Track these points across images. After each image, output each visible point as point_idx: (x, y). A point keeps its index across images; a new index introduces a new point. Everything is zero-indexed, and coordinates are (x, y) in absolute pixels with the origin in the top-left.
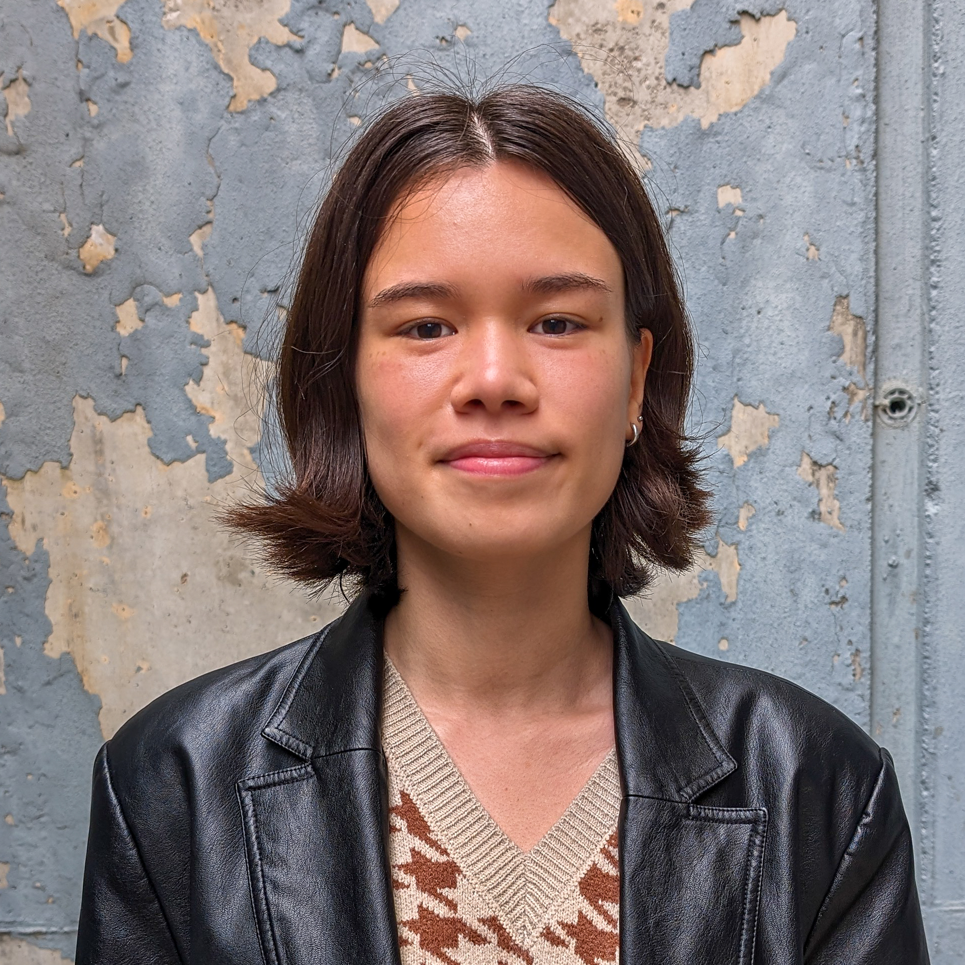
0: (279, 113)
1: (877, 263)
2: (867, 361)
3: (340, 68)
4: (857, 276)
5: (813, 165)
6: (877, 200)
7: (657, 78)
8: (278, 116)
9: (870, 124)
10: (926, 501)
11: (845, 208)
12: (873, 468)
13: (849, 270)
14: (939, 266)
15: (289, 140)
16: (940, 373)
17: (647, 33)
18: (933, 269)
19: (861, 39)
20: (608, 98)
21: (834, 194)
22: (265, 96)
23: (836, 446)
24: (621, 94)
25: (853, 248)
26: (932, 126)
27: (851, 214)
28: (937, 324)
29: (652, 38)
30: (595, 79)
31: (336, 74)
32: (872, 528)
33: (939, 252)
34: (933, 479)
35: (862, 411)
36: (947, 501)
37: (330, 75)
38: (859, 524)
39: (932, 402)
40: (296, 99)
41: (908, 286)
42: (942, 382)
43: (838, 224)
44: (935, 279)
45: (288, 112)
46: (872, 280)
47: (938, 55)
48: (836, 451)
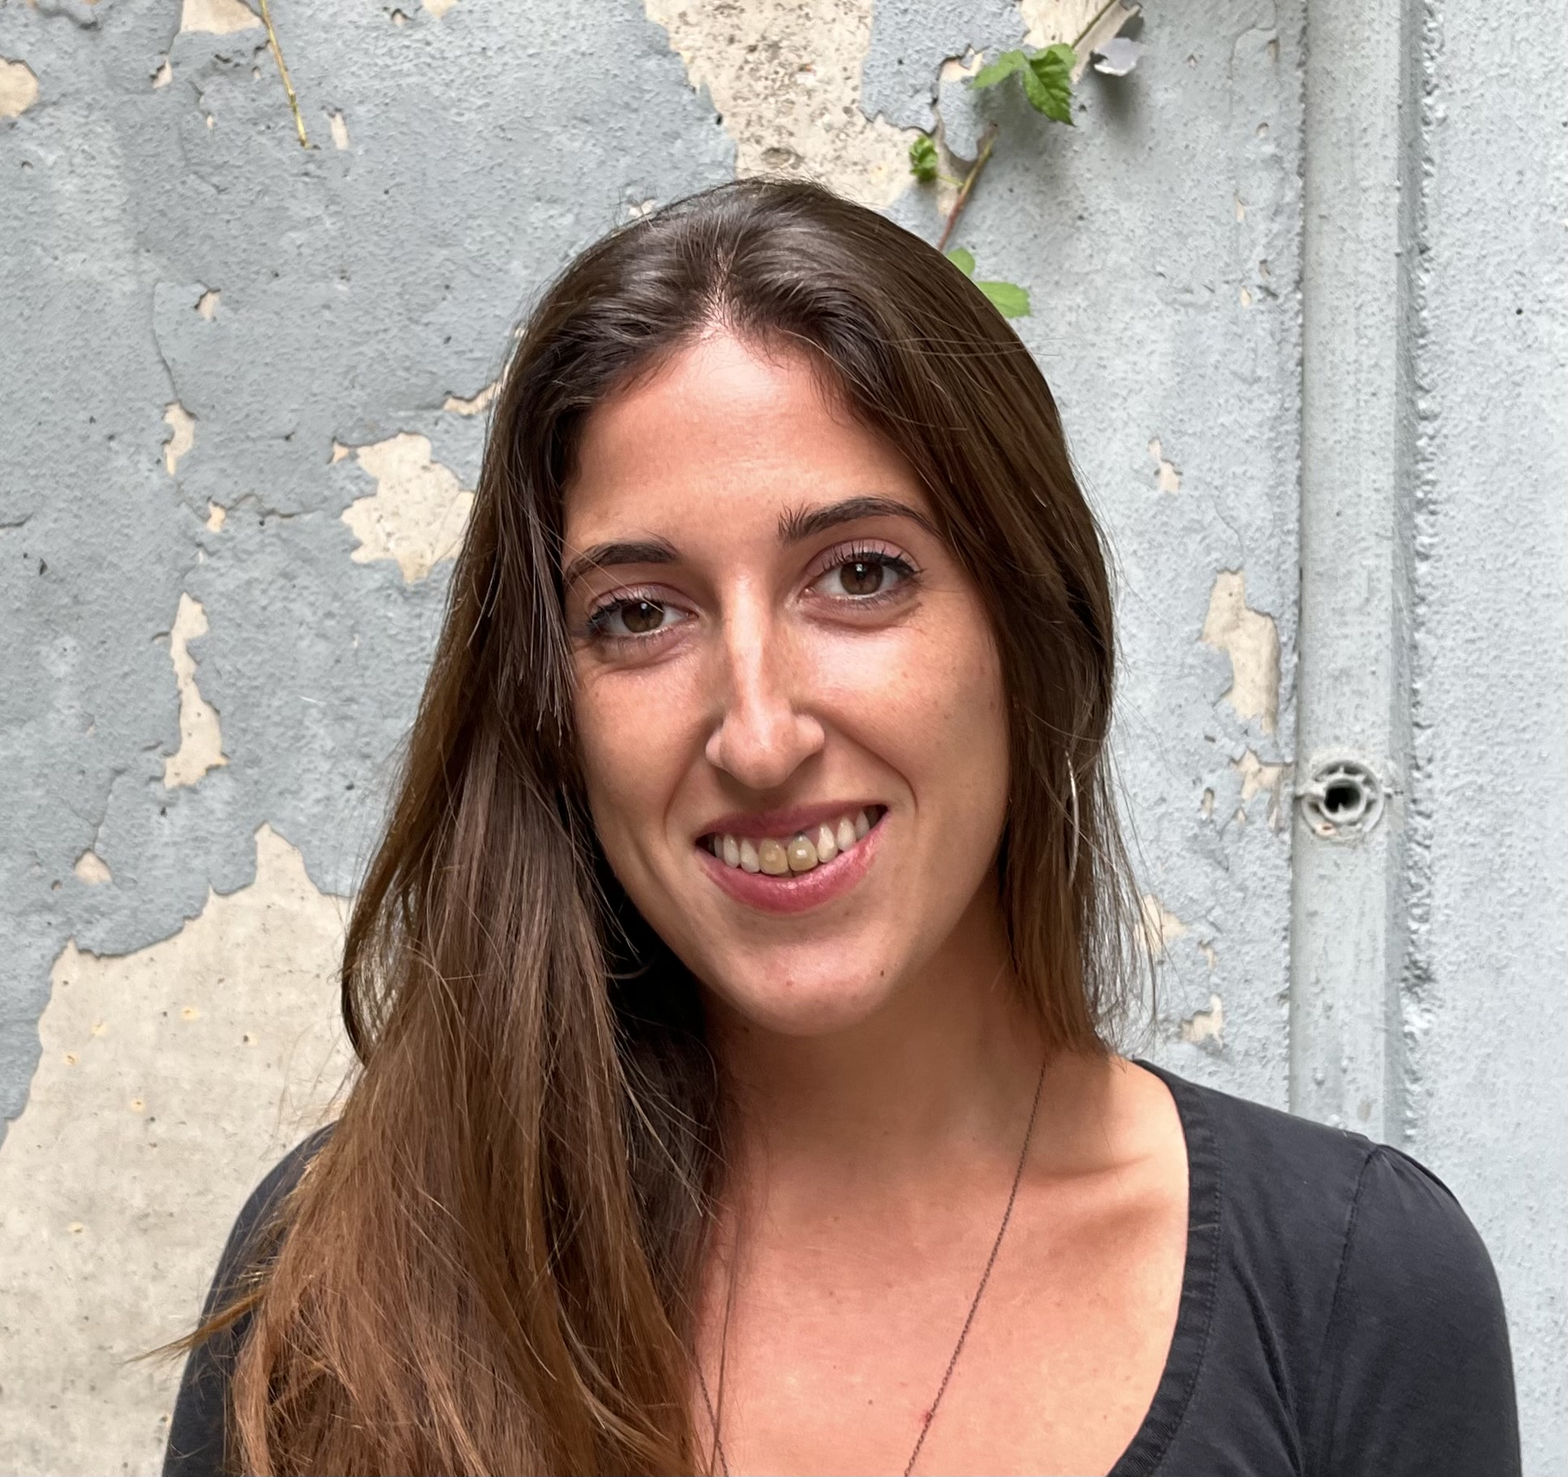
0: (42, 152)
1: (1302, 504)
2: (1282, 707)
3: (175, 65)
4: (1259, 529)
5: (1170, 299)
6: (1302, 374)
7: (847, 110)
8: (40, 159)
9: (1290, 218)
10: (1405, 1001)
11: (1239, 387)
12: (1291, 932)
13: (1244, 517)
14: (1433, 513)
15: (61, 209)
16: (1435, 736)
17: (829, 18)
18: (1420, 519)
19: (1274, 42)
20: (743, 148)
21: (1213, 358)
22: (14, 115)
23: (1215, 882)
24: (772, 141)
25: (1252, 471)
26: (1420, 225)
27: (1250, 401)
28: (1429, 632)
29: (837, 27)
30: (717, 106)
31: (166, 76)
32: (1289, 1059)
33: (1433, 483)
34: (1418, 957)
35: (1270, 812)
36: (1449, 1005)
37: (154, 77)
38: (1264, 1048)
39: (1417, 796)
40: (79, 126)
41: (1367, 549)
42: (1439, 755)
43: (1221, 420)
44: (1426, 540)
45: (62, 153)
46: (1292, 539)
47: (1434, 81)
48: (1214, 893)
